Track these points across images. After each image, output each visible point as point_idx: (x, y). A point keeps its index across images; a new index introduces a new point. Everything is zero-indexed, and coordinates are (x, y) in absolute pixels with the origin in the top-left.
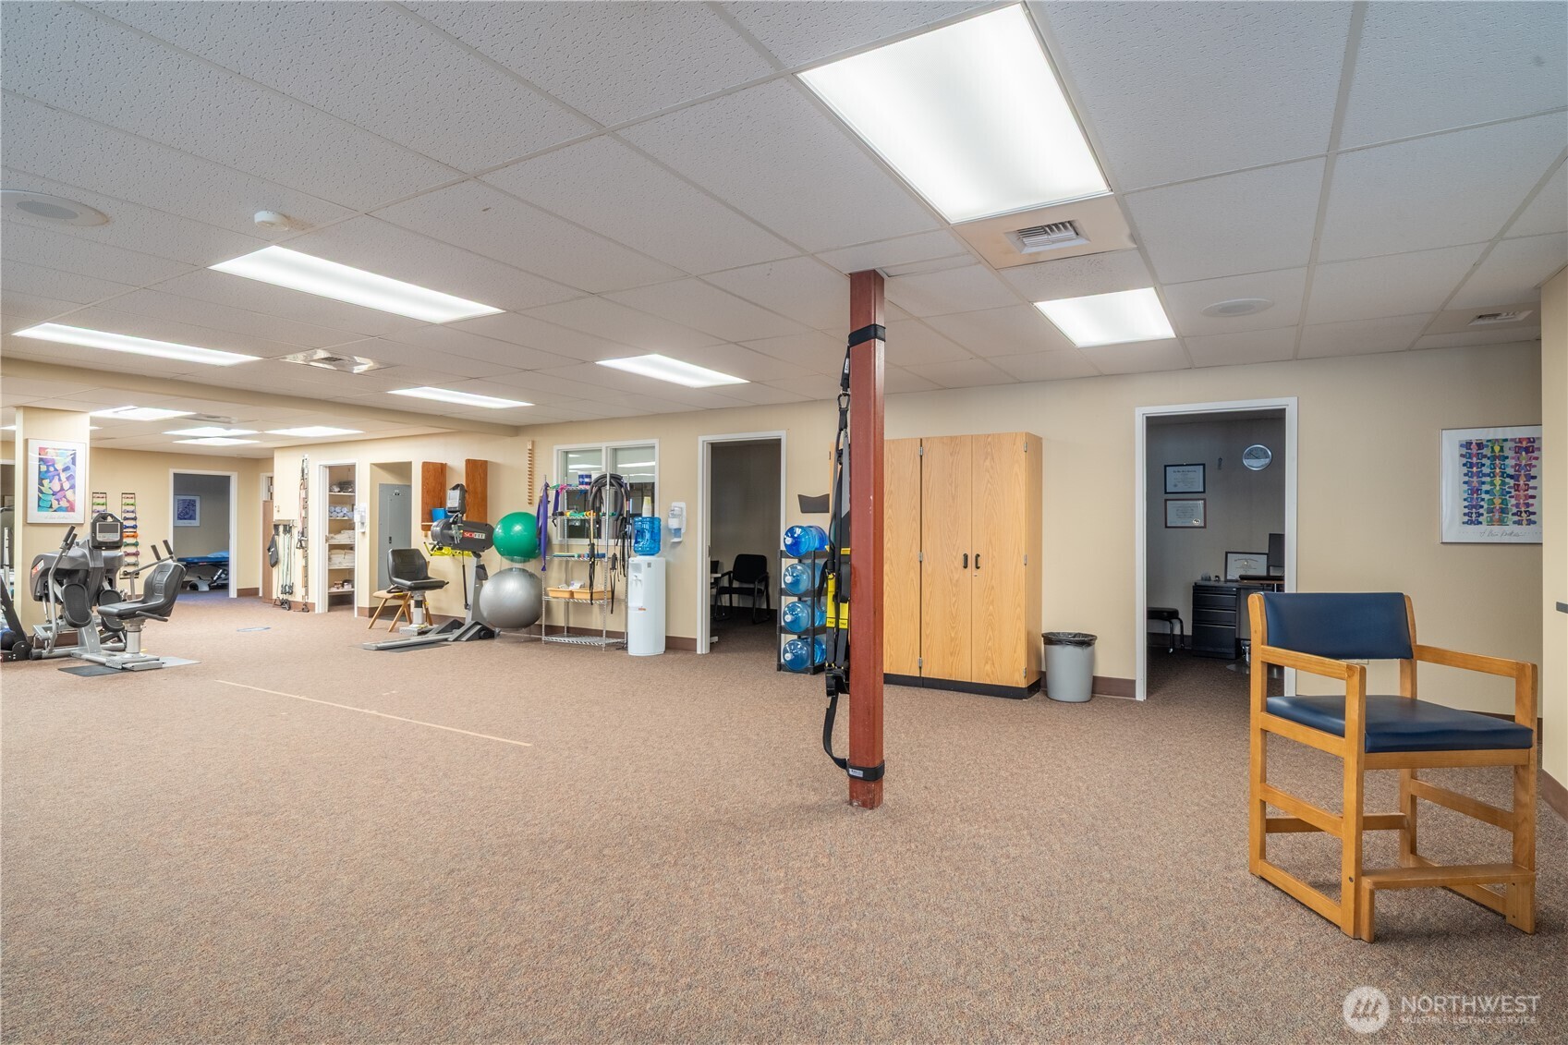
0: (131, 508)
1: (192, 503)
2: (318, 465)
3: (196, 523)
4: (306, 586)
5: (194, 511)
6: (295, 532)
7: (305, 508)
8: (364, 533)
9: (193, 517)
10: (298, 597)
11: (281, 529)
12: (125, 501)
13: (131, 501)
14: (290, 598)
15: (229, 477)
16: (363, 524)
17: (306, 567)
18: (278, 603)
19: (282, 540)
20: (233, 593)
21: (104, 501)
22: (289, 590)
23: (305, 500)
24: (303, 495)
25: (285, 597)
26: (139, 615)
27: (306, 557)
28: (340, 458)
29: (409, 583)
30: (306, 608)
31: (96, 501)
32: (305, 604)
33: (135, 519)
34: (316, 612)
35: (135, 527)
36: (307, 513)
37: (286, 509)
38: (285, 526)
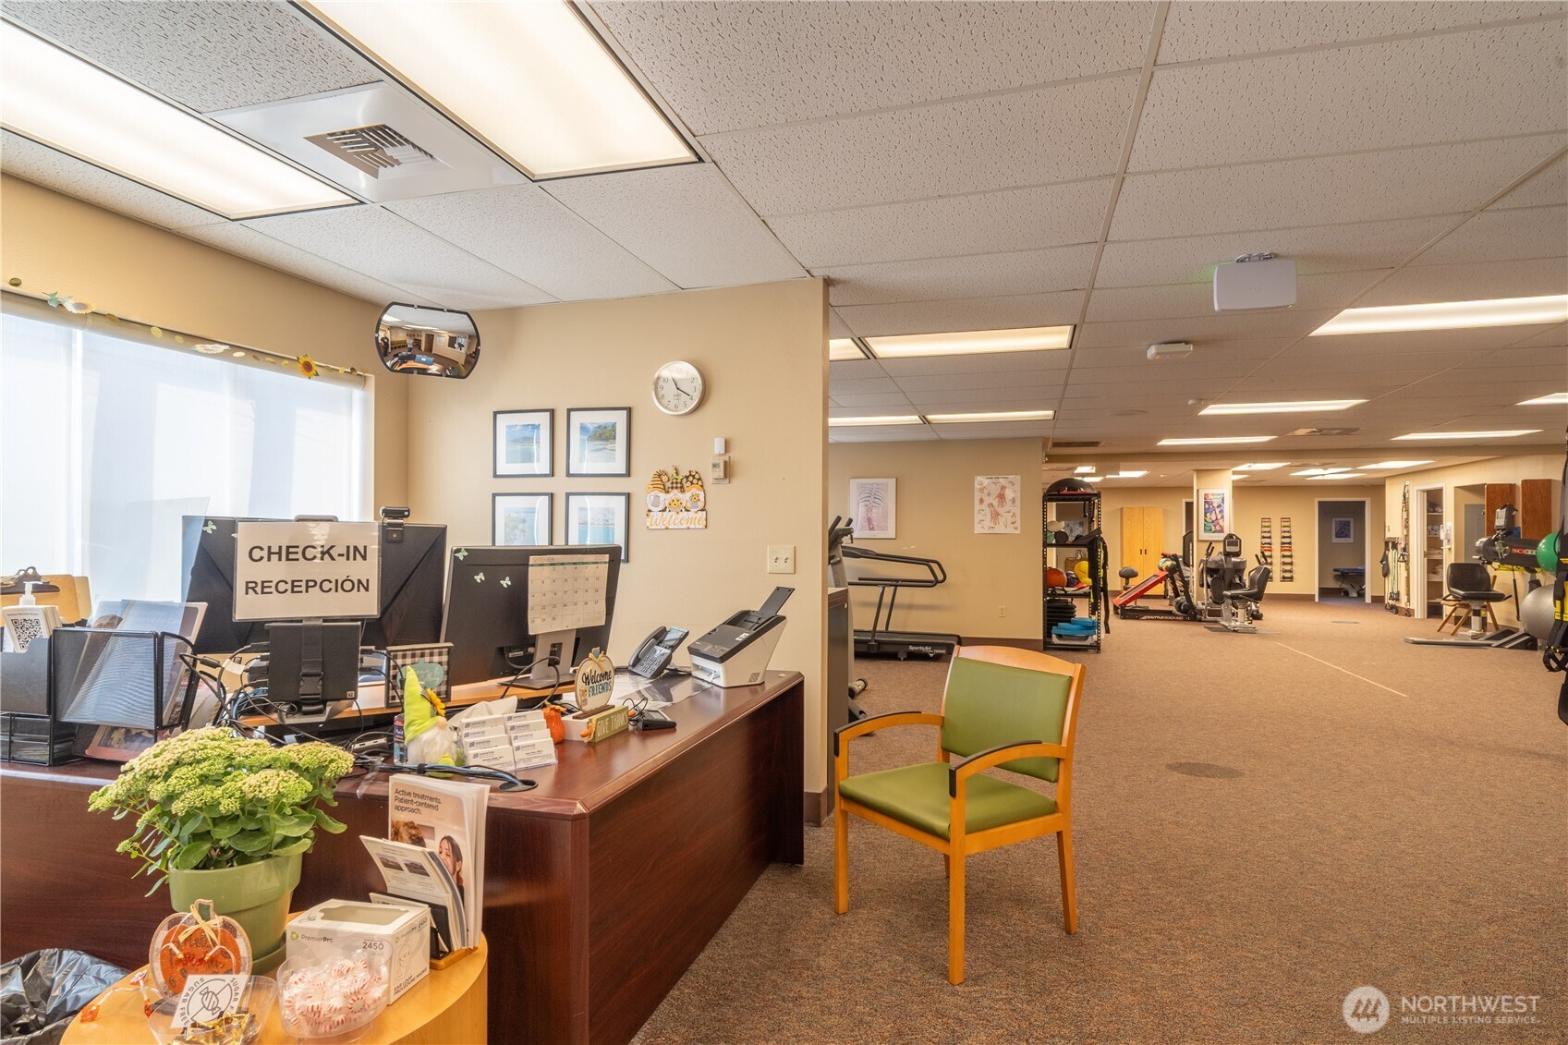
0: (1287, 529)
1: (1348, 524)
2: (1417, 488)
3: (1350, 540)
4: (1408, 594)
5: (1349, 530)
6: (1401, 546)
7: (1407, 527)
8: (1450, 549)
9: (1347, 536)
10: (1403, 604)
11: (1390, 545)
12: (1283, 524)
13: (1288, 524)
14: (1397, 605)
15: (1364, 502)
16: (1449, 541)
17: (1408, 579)
18: (1388, 607)
19: (1391, 554)
20: (1368, 600)
21: (1268, 524)
22: (1396, 597)
23: (1407, 520)
24: (1405, 516)
25: (1394, 602)
26: (1241, 598)
27: (1408, 570)
28: (1432, 483)
29: (1462, 593)
30: (1409, 613)
31: (1264, 524)
32: (1408, 610)
33: (1290, 537)
34: (1416, 617)
35: (1290, 543)
36: (1408, 531)
37: (1394, 530)
38: (1393, 543)
